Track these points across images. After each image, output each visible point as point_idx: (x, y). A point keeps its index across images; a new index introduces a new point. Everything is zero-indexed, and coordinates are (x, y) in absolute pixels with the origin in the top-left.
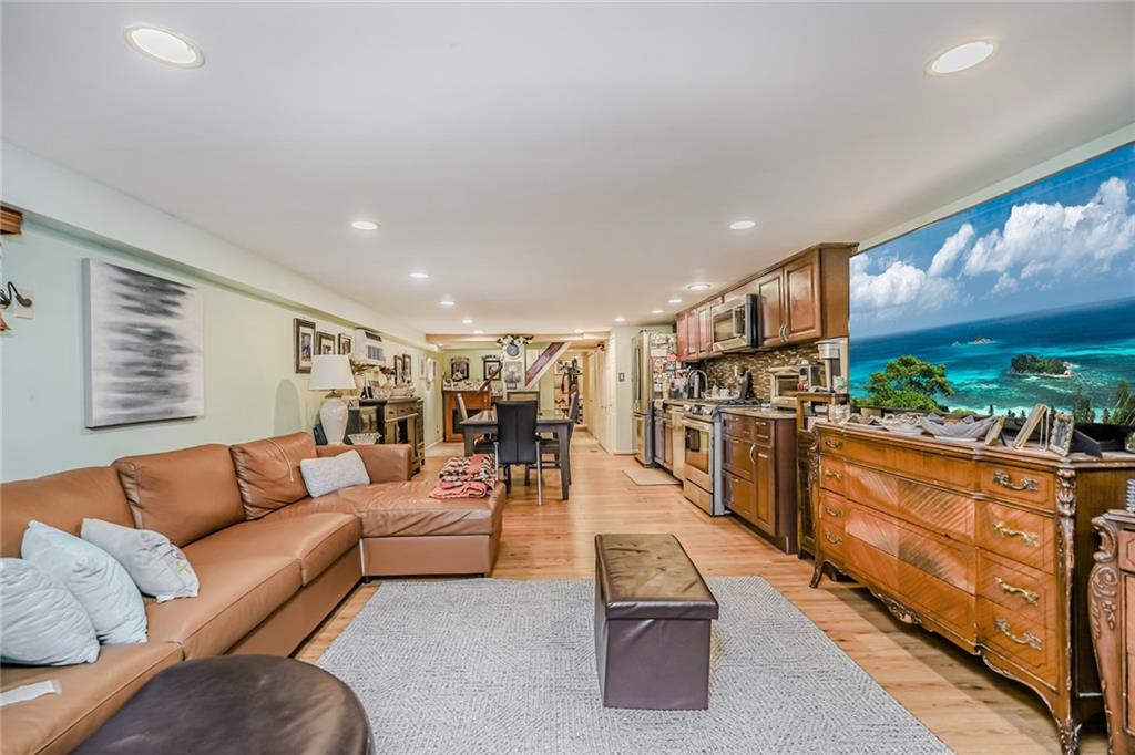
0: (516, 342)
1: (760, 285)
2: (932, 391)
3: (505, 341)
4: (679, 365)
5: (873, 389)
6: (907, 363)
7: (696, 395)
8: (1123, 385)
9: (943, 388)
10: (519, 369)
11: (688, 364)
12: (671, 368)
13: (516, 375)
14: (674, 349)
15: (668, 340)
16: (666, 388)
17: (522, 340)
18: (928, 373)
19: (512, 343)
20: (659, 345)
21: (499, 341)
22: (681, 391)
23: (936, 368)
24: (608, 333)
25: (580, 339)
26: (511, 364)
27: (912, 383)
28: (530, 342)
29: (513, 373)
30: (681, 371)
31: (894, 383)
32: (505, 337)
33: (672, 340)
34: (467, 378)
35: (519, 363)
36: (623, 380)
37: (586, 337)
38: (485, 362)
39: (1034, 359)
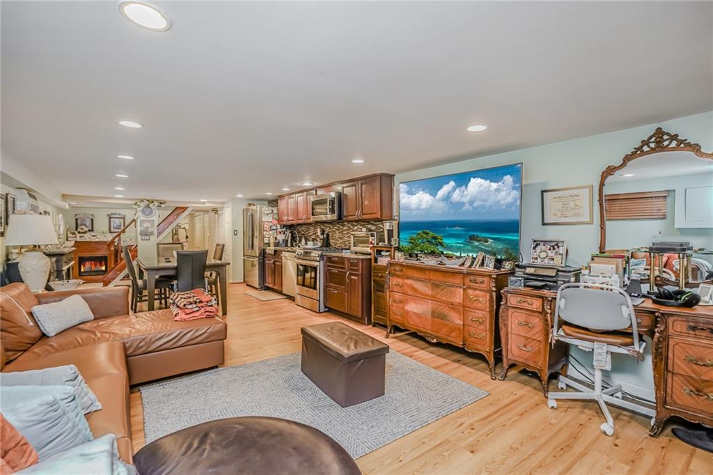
0: (151, 205)
1: (343, 188)
2: (437, 245)
3: (143, 205)
4: (279, 227)
5: (411, 243)
6: (427, 234)
7: (289, 245)
8: (507, 248)
9: (441, 244)
10: (152, 225)
11: (284, 226)
12: (274, 228)
13: (150, 230)
14: (276, 217)
15: (272, 211)
16: (272, 241)
17: (156, 204)
18: (435, 238)
19: (148, 206)
20: (267, 214)
21: (136, 204)
22: (281, 242)
23: (438, 237)
24: (224, 203)
25: (203, 206)
26: (146, 221)
27: (428, 241)
28: (163, 206)
29: (147, 228)
30: (280, 230)
31: (420, 241)
32: (142, 201)
33: (275, 211)
34: (92, 230)
35: (153, 221)
36: (236, 235)
37: (207, 205)
38: (110, 218)
39: (477, 237)
